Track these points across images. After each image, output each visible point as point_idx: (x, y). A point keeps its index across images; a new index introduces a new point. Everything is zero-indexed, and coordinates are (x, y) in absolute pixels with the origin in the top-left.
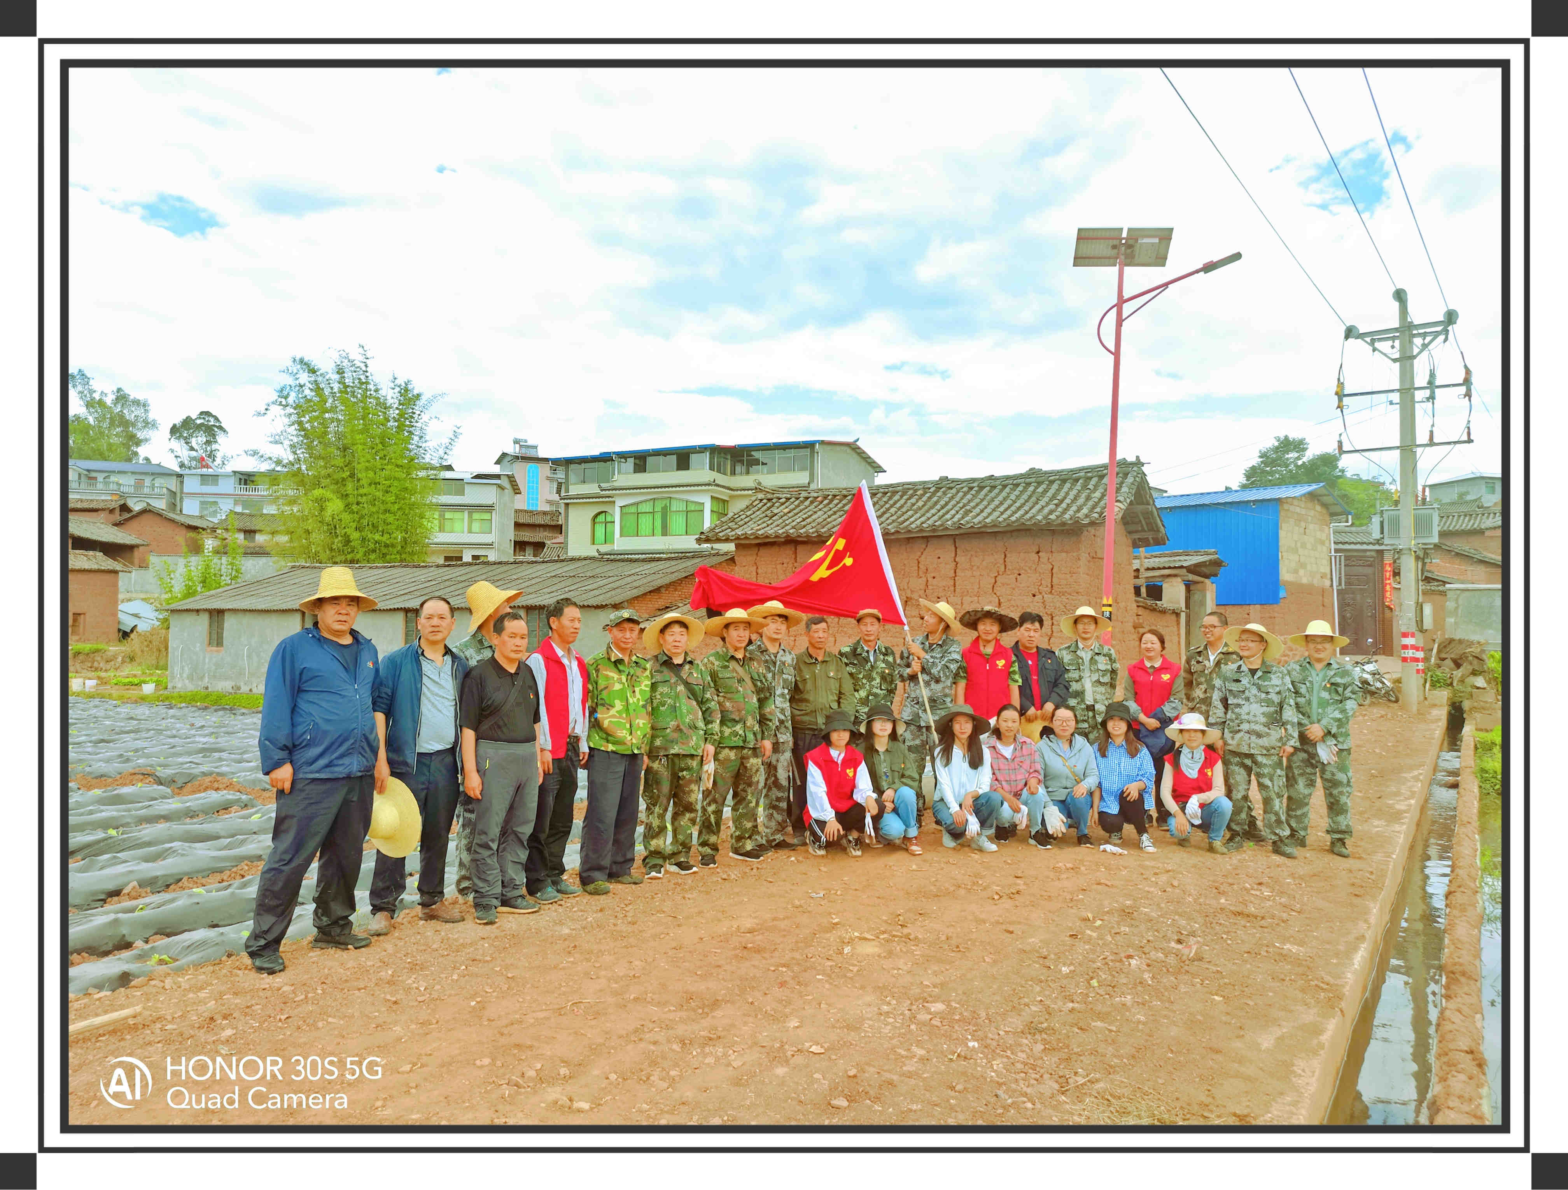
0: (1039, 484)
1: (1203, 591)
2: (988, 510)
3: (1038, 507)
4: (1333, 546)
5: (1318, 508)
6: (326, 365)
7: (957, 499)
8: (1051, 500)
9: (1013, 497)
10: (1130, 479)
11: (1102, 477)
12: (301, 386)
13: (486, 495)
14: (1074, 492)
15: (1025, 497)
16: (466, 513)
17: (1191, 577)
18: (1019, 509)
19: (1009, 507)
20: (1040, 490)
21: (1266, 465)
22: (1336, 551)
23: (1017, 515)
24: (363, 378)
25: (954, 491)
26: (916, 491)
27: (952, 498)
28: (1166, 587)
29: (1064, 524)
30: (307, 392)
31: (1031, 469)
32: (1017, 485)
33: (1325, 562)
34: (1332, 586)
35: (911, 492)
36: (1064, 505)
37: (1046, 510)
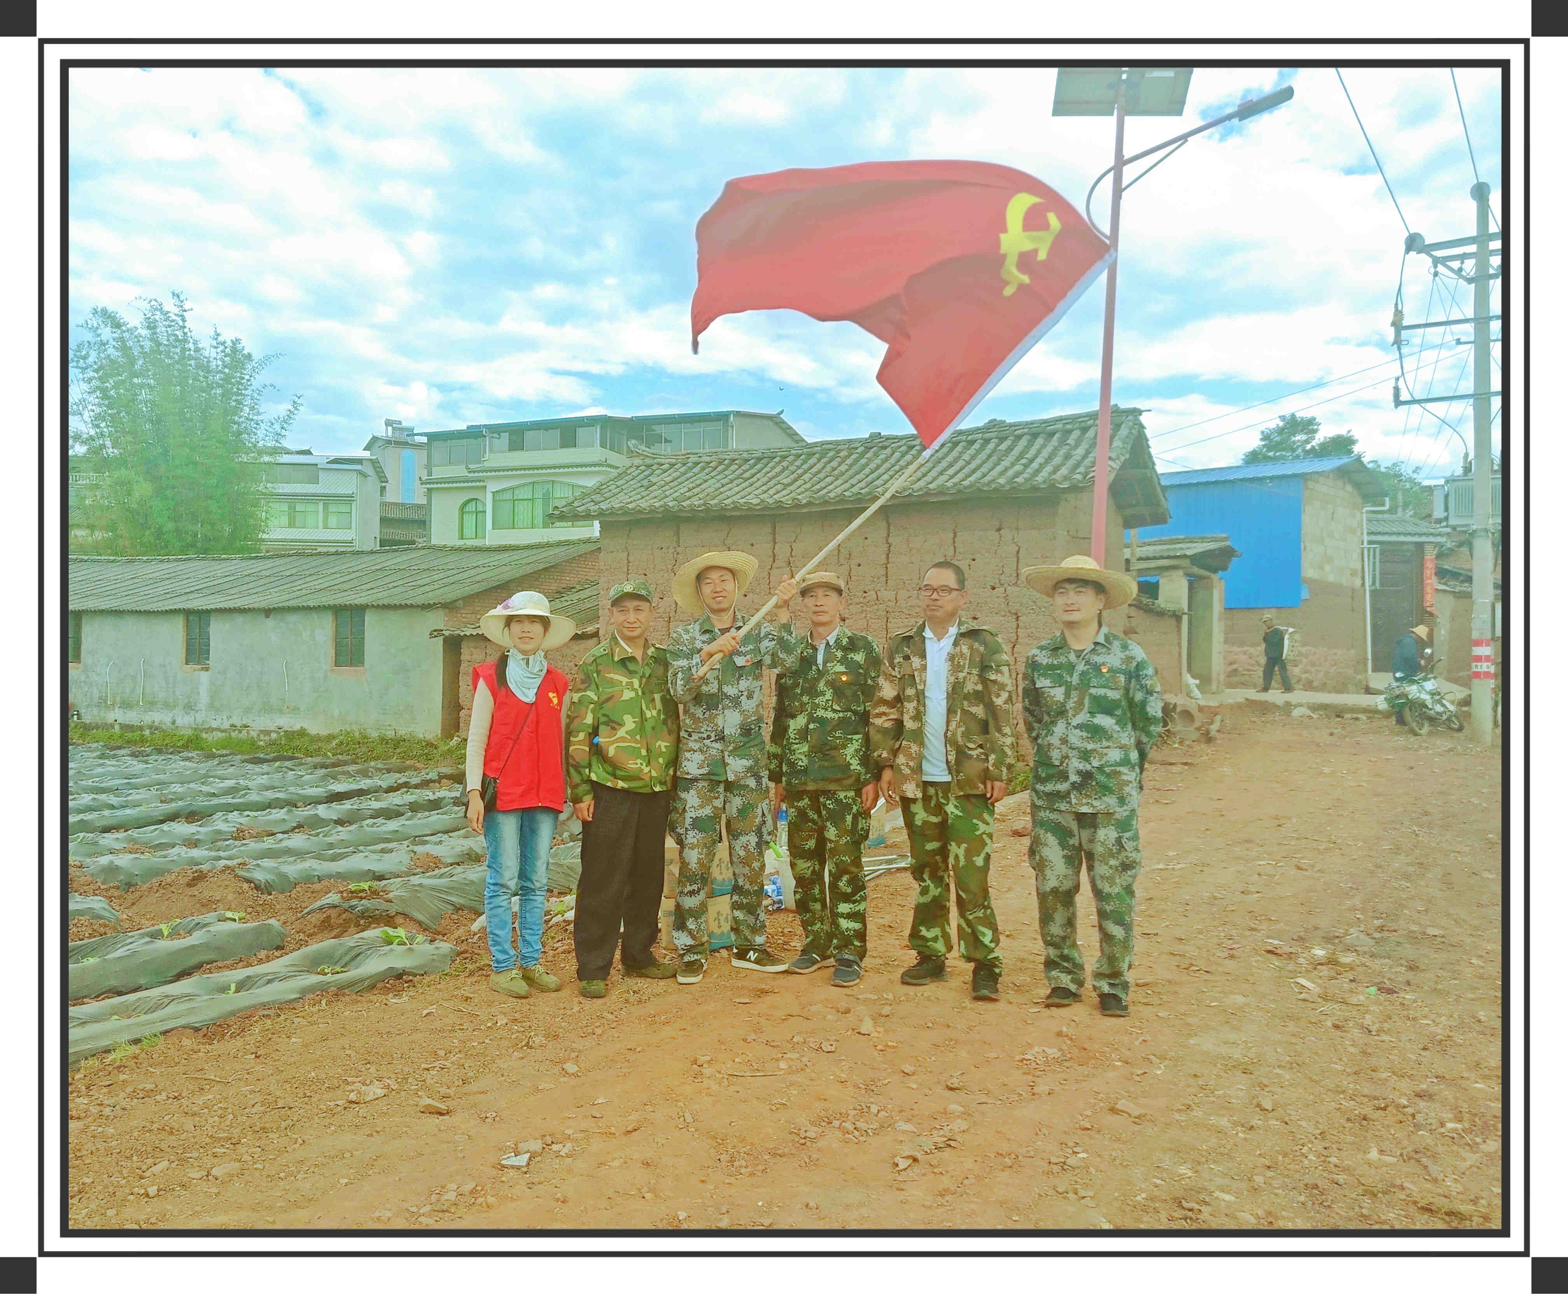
0: (1002, 440)
1: (1210, 588)
2: (933, 473)
3: (999, 469)
4: (1366, 538)
5: (1349, 488)
6: (133, 319)
7: (892, 460)
8: (1018, 459)
9: (966, 457)
10: (1124, 431)
11: (1085, 430)
12: (104, 344)
13: (346, 484)
14: (1049, 449)
15: (983, 456)
16: (321, 506)
17: (1196, 570)
18: (974, 471)
19: (961, 470)
20: (1003, 447)
21: (1269, 450)
22: (1370, 543)
23: (972, 479)
24: (179, 333)
25: (888, 451)
26: (839, 452)
27: (886, 460)
28: (1163, 582)
29: (1035, 489)
30: (111, 351)
31: (990, 421)
32: (972, 442)
33: (1356, 556)
34: (1363, 585)
35: (831, 454)
36: (1035, 465)
37: (1011, 473)
